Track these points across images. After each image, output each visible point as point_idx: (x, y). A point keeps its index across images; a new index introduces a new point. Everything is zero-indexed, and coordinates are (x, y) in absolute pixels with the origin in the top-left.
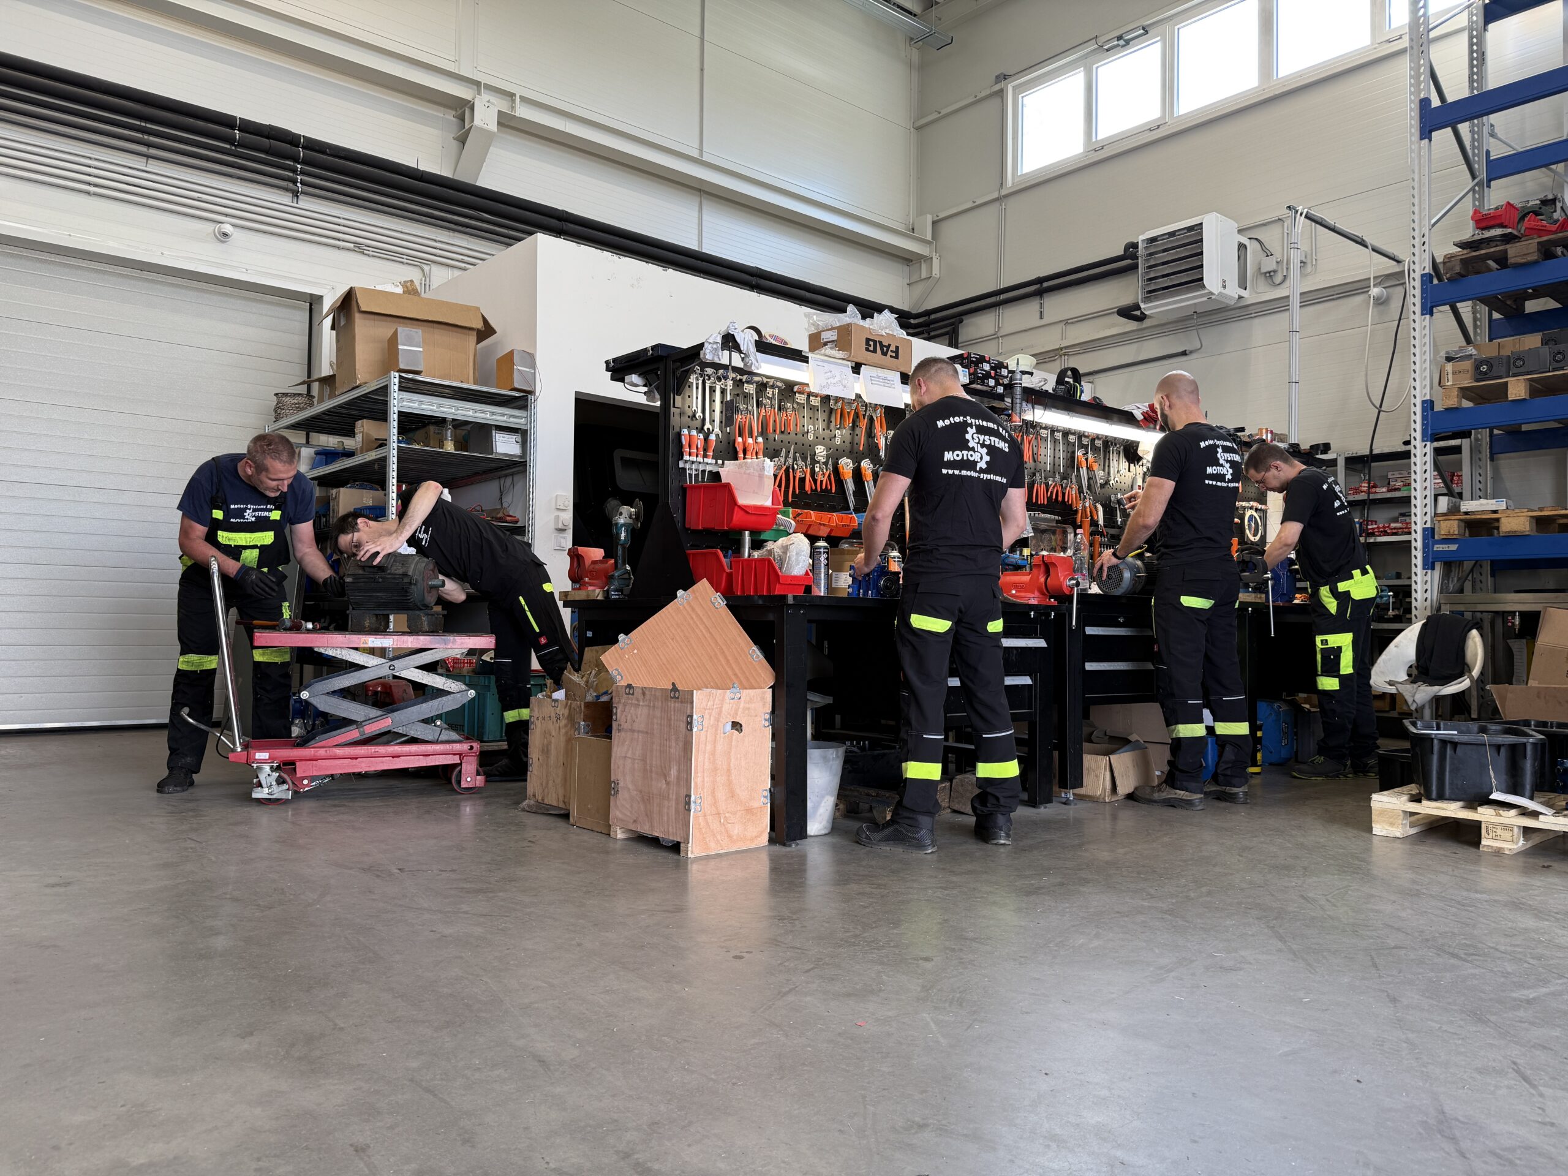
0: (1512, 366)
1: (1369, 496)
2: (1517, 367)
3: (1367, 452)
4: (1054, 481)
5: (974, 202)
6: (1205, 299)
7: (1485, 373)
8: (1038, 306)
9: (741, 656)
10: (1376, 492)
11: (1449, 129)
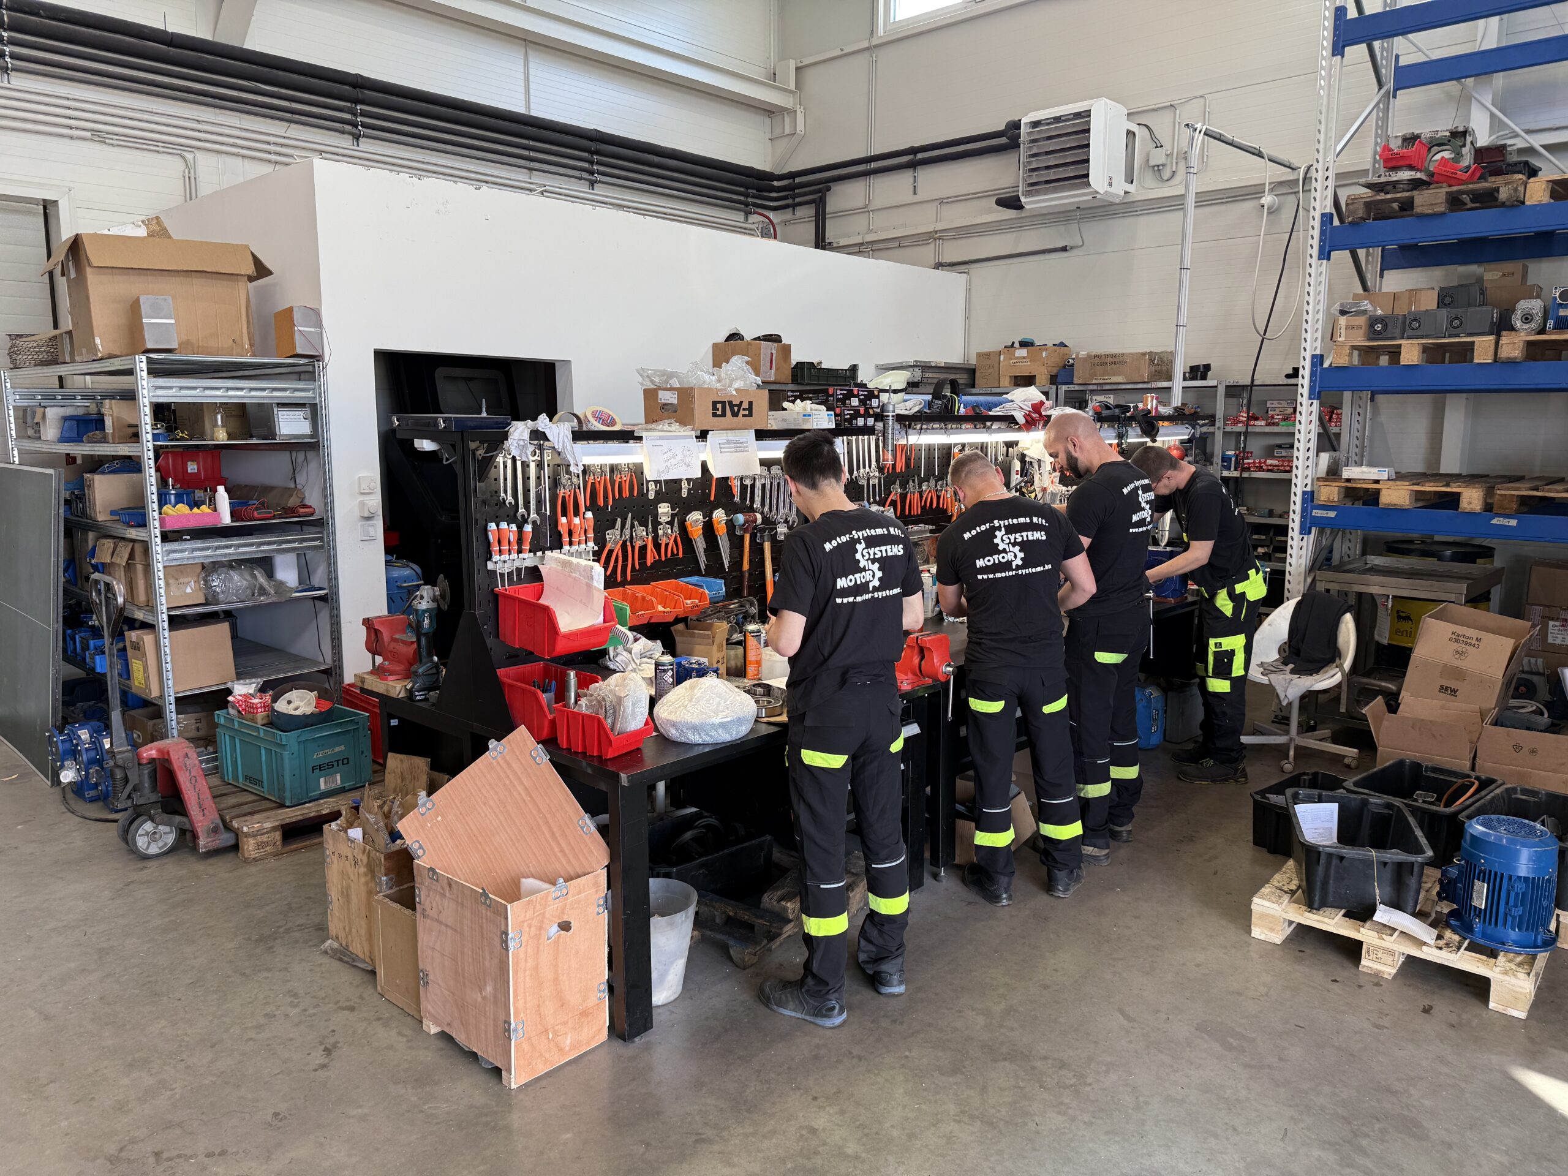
0: (1407, 327)
1: (1247, 429)
2: (1413, 329)
3: (1247, 381)
4: (928, 486)
5: (842, 50)
6: (1090, 197)
7: (1379, 333)
8: (912, 179)
9: (569, 828)
10: (1254, 425)
11: (1364, 46)
